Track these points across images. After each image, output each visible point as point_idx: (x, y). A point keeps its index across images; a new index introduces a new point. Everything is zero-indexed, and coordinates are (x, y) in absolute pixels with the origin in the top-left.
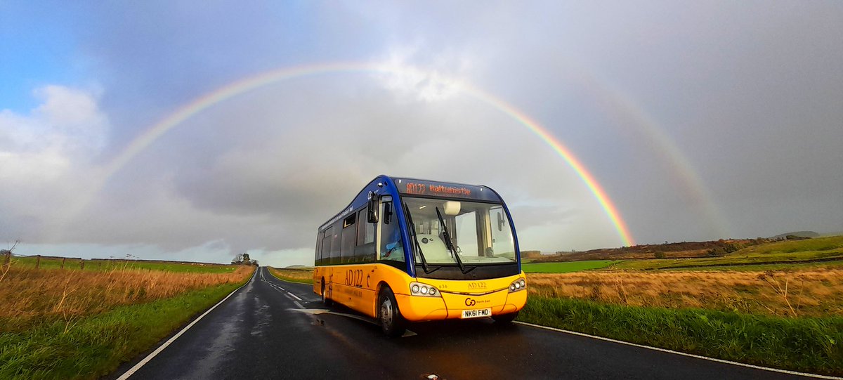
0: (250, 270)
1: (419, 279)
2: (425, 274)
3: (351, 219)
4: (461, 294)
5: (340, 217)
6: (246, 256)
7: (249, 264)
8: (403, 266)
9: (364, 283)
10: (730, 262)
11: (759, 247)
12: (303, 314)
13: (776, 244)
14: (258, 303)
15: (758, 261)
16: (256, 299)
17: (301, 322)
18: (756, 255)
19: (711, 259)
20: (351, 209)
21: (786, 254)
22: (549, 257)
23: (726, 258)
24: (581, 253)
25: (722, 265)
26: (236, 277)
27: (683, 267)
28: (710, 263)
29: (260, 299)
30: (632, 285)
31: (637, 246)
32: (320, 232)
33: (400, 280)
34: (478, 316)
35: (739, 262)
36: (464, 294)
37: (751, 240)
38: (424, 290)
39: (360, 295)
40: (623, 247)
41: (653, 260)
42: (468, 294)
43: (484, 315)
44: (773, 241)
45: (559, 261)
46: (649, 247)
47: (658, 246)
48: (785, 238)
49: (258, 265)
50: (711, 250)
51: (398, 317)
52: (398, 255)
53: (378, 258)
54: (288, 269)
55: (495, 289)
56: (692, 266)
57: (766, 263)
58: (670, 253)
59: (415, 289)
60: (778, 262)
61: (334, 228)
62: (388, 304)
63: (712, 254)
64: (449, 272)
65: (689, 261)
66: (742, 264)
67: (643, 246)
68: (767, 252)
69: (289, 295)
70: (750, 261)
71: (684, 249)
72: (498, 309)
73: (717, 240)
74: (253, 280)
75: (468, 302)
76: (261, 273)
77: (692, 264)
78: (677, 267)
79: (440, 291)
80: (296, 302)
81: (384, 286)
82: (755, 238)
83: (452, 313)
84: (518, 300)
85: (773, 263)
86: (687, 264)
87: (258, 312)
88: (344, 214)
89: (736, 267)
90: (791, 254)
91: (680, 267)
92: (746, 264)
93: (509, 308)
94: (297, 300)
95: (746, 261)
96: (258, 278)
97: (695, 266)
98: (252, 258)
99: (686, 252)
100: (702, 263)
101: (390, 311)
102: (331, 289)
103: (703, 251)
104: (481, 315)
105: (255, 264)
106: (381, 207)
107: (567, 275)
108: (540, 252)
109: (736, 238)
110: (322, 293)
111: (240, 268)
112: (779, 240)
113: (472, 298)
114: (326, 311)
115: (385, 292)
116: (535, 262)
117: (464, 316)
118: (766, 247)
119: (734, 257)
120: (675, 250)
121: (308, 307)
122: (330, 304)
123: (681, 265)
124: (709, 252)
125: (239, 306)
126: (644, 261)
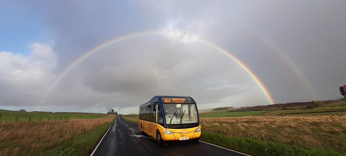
0: (114, 116)
1: (167, 129)
2: (169, 127)
3: (150, 106)
4: (179, 133)
5: (146, 105)
6: (113, 110)
7: (114, 113)
8: (163, 125)
9: (153, 128)
10: (316, 111)
11: (330, 104)
12: (135, 137)
13: (337, 102)
14: (120, 132)
15: (329, 110)
16: (119, 130)
17: (135, 140)
18: (328, 108)
19: (308, 110)
20: (150, 103)
21: (341, 107)
22: (237, 110)
23: (315, 109)
24: (250, 108)
25: (313, 113)
26: (109, 120)
27: (295, 113)
28: (308, 111)
29: (120, 130)
30: (269, 123)
31: (275, 104)
32: (140, 108)
33: (162, 129)
34: (185, 139)
35: (320, 111)
36: (180, 133)
37: (326, 101)
38: (168, 132)
39: (152, 131)
40: (269, 105)
41: (282, 111)
42: (181, 133)
43: (187, 139)
44: (336, 102)
45: (241, 111)
46: (281, 105)
47: (284, 104)
48: (341, 100)
49: (117, 114)
50: (308, 106)
51: (161, 139)
52: (161, 121)
53: (157, 122)
54: (129, 116)
55: (190, 131)
56: (299, 113)
57: (331, 111)
58: (290, 107)
59: (166, 132)
60: (337, 111)
61: (145, 107)
62: (159, 136)
63: (309, 108)
64: (176, 127)
65: (298, 111)
66: (322, 112)
67: (278, 104)
68: (333, 107)
69: (130, 129)
70: (325, 111)
71: (296, 106)
72: (191, 137)
73: (311, 101)
74: (116, 121)
75: (182, 135)
76: (119, 117)
77: (299, 112)
78: (293, 114)
79: (173, 132)
80: (133, 132)
81: (158, 130)
82: (328, 100)
83: (177, 139)
84: (198, 134)
85: (335, 111)
86: (297, 112)
87: (121, 136)
88: (148, 104)
89: (319, 113)
90: (343, 107)
91: (294, 114)
92: (323, 112)
93: (195, 137)
94: (133, 131)
95: (323, 111)
96: (118, 120)
97: (301, 113)
98: (115, 111)
99: (297, 107)
100: (303, 112)
101: (159, 138)
102: (144, 129)
103: (305, 106)
104: (186, 139)
105: (116, 113)
106: (157, 105)
107: (244, 117)
108: (233, 107)
109: (320, 101)
110: (141, 129)
111: (110, 115)
112: (338, 101)
113: (183, 134)
114: (142, 136)
115: (158, 132)
116: (230, 111)
117: (180, 140)
118: (332, 104)
119: (318, 109)
120: (292, 106)
121: (137, 134)
122: (143, 133)
123: (294, 113)
124: (307, 107)
125: (114, 133)
126: (278, 111)
